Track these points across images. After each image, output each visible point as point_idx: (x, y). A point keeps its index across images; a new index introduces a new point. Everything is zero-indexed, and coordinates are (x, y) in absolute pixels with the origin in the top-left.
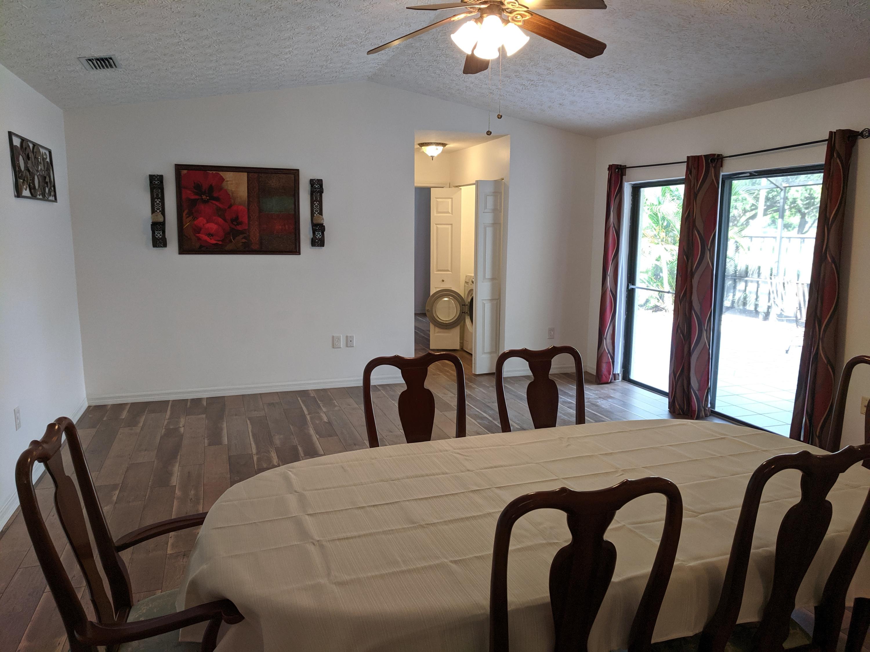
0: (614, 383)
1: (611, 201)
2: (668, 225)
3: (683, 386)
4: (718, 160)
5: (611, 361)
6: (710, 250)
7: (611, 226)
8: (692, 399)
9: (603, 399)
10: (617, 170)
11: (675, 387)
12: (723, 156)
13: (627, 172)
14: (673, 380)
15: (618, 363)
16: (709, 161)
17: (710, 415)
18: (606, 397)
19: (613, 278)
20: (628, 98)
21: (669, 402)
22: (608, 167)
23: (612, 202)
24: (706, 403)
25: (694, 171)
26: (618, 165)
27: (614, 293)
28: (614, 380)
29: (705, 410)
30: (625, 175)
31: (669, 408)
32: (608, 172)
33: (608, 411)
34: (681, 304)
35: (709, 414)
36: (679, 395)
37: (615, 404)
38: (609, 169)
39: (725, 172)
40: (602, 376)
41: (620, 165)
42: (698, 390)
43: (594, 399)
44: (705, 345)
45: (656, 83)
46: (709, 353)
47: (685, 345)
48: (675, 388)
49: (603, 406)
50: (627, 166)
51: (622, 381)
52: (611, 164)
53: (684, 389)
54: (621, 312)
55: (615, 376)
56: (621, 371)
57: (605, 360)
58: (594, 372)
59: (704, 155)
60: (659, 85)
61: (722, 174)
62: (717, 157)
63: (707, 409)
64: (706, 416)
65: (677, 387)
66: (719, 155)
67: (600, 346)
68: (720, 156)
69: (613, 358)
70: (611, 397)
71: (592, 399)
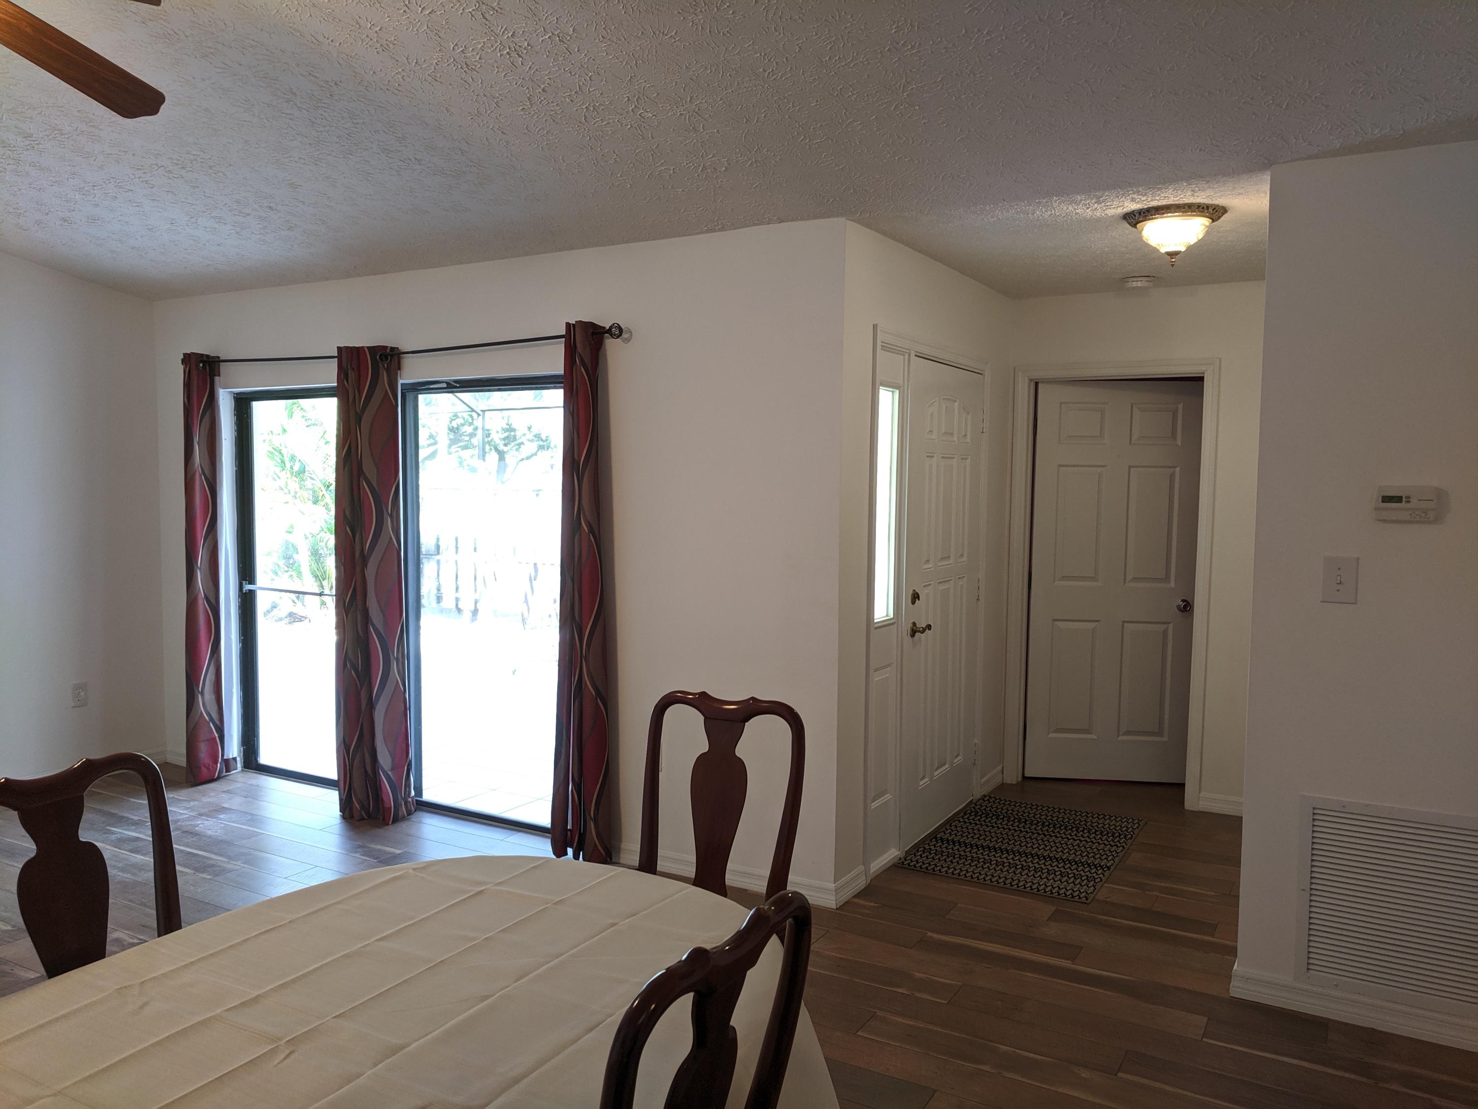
0: (227, 778)
1: (193, 423)
2: (302, 471)
3: (365, 767)
4: (392, 356)
5: (217, 735)
6: (391, 516)
7: (197, 472)
8: (383, 786)
9: (207, 816)
10: (201, 365)
11: (349, 769)
12: (400, 350)
13: (221, 367)
14: (344, 755)
15: (231, 736)
16: (378, 357)
17: (415, 811)
18: (214, 810)
19: (208, 572)
20: (216, 226)
21: (341, 800)
22: (182, 357)
23: (195, 425)
24: (407, 789)
25: (352, 375)
26: (202, 355)
27: (213, 601)
28: (226, 772)
29: (406, 803)
30: (219, 376)
31: (340, 811)
32: (182, 367)
33: (222, 841)
34: (349, 617)
35: (413, 809)
36: (357, 784)
37: (233, 822)
38: (183, 361)
39: (406, 378)
40: (200, 768)
41: (208, 356)
42: (391, 770)
43: (188, 819)
44: (396, 686)
45: (271, 205)
46: (405, 698)
47: (361, 689)
48: (350, 772)
49: (209, 833)
50: (221, 359)
51: (242, 770)
52: (189, 352)
53: (366, 771)
54: (230, 639)
55: (228, 764)
56: (239, 751)
57: (203, 736)
58: (182, 761)
59: (367, 347)
60: (276, 210)
61: (400, 382)
62: (390, 351)
63: (410, 800)
64: (409, 813)
65: (352, 769)
66: (393, 349)
67: (191, 710)
68: (396, 349)
69: (220, 728)
70: (224, 810)
71: (184, 820)
